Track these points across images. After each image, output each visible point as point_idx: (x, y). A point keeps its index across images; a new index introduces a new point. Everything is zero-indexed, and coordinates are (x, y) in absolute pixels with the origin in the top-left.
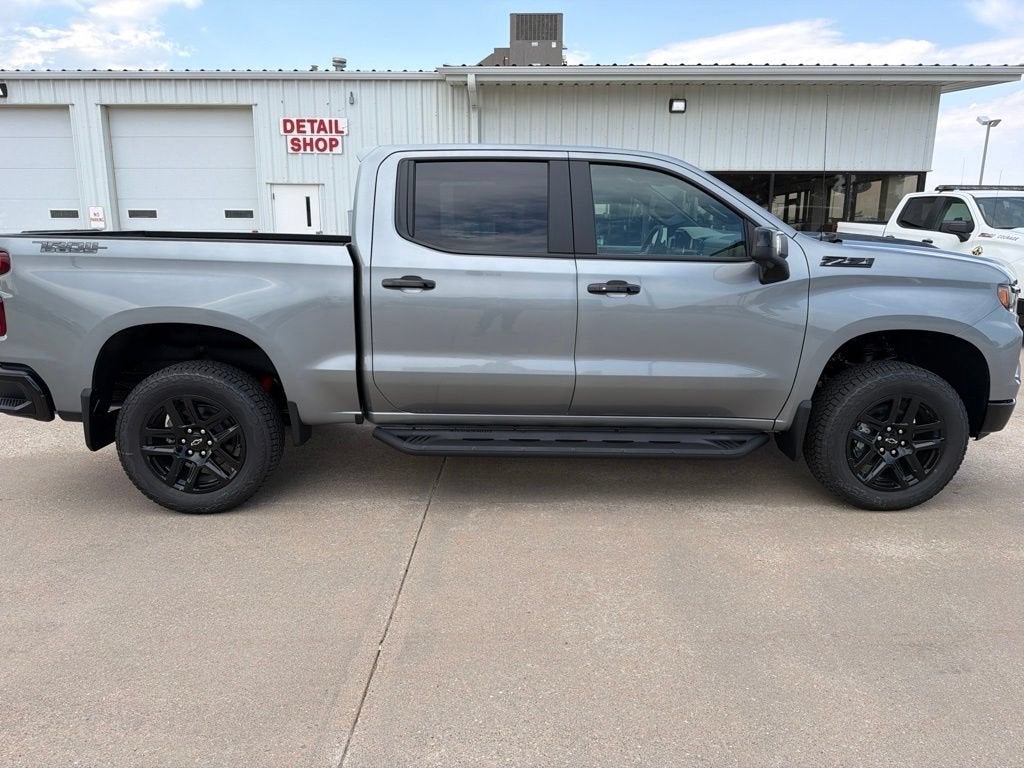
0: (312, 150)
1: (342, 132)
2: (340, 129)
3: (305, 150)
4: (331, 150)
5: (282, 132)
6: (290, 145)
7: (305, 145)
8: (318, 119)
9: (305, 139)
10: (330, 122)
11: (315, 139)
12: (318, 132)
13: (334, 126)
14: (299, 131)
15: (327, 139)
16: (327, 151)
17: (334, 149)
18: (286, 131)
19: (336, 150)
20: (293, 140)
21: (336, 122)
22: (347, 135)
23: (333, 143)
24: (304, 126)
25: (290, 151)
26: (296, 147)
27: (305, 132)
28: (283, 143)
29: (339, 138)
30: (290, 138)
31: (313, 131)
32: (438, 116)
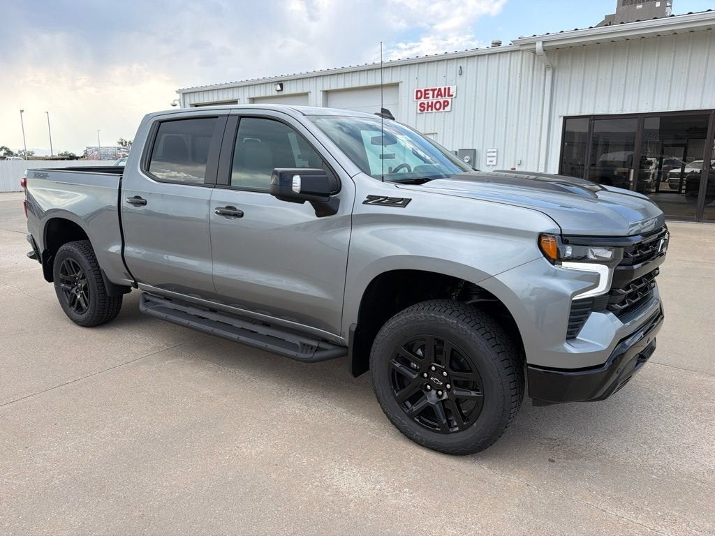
0: (432, 110)
1: (452, 96)
2: (451, 93)
3: (427, 110)
4: (444, 109)
5: (415, 100)
6: (419, 108)
7: (428, 106)
8: (438, 88)
9: (428, 103)
10: (445, 89)
11: (434, 101)
12: (437, 97)
13: (447, 92)
14: (425, 98)
15: (442, 101)
16: (441, 110)
17: (446, 108)
18: (417, 98)
19: (448, 109)
20: (421, 104)
21: (449, 88)
22: (456, 97)
23: (446, 104)
24: (428, 94)
25: (419, 112)
26: (422, 109)
27: (429, 98)
28: (414, 106)
29: (450, 100)
30: (419, 103)
31: (433, 97)
32: (521, 77)
